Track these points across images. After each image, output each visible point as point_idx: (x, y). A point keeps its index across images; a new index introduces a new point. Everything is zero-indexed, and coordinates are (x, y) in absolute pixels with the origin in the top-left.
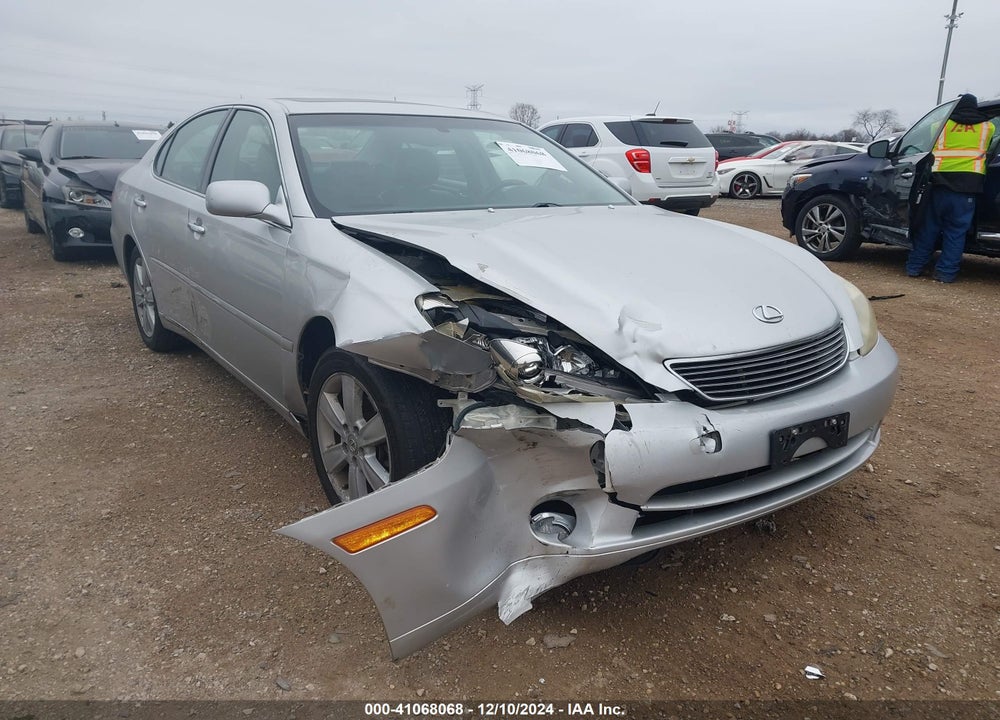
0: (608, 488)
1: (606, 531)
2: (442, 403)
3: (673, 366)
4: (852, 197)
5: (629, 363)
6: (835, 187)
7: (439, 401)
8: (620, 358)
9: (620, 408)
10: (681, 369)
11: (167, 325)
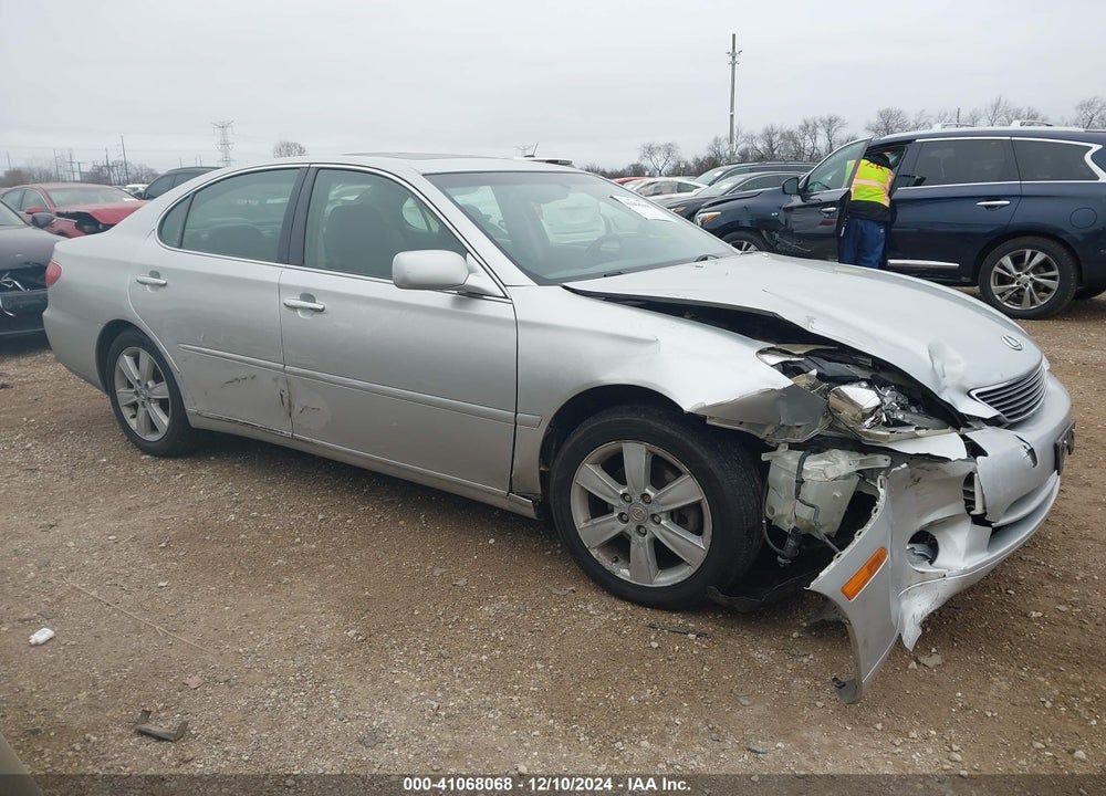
0: (978, 510)
1: (971, 550)
2: (765, 457)
3: (978, 395)
4: (764, 232)
5: (945, 397)
6: (747, 224)
7: (763, 455)
8: (940, 393)
9: (964, 438)
10: (985, 397)
11: (194, 422)
